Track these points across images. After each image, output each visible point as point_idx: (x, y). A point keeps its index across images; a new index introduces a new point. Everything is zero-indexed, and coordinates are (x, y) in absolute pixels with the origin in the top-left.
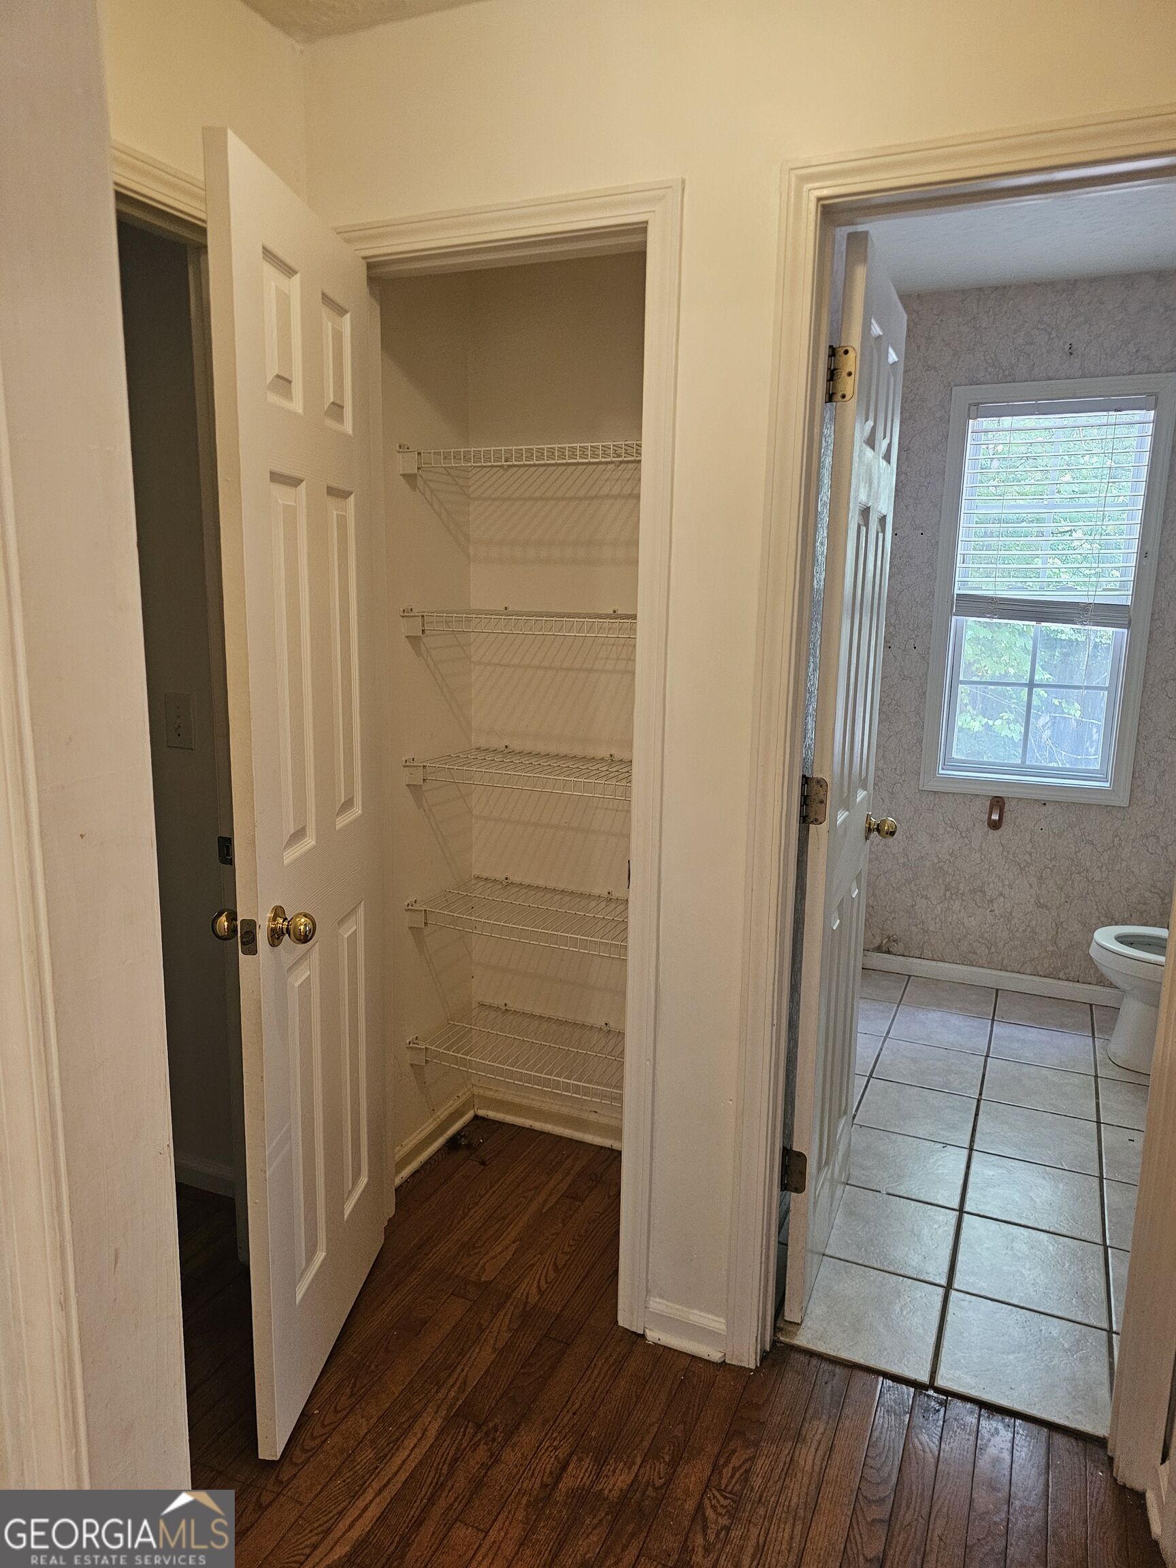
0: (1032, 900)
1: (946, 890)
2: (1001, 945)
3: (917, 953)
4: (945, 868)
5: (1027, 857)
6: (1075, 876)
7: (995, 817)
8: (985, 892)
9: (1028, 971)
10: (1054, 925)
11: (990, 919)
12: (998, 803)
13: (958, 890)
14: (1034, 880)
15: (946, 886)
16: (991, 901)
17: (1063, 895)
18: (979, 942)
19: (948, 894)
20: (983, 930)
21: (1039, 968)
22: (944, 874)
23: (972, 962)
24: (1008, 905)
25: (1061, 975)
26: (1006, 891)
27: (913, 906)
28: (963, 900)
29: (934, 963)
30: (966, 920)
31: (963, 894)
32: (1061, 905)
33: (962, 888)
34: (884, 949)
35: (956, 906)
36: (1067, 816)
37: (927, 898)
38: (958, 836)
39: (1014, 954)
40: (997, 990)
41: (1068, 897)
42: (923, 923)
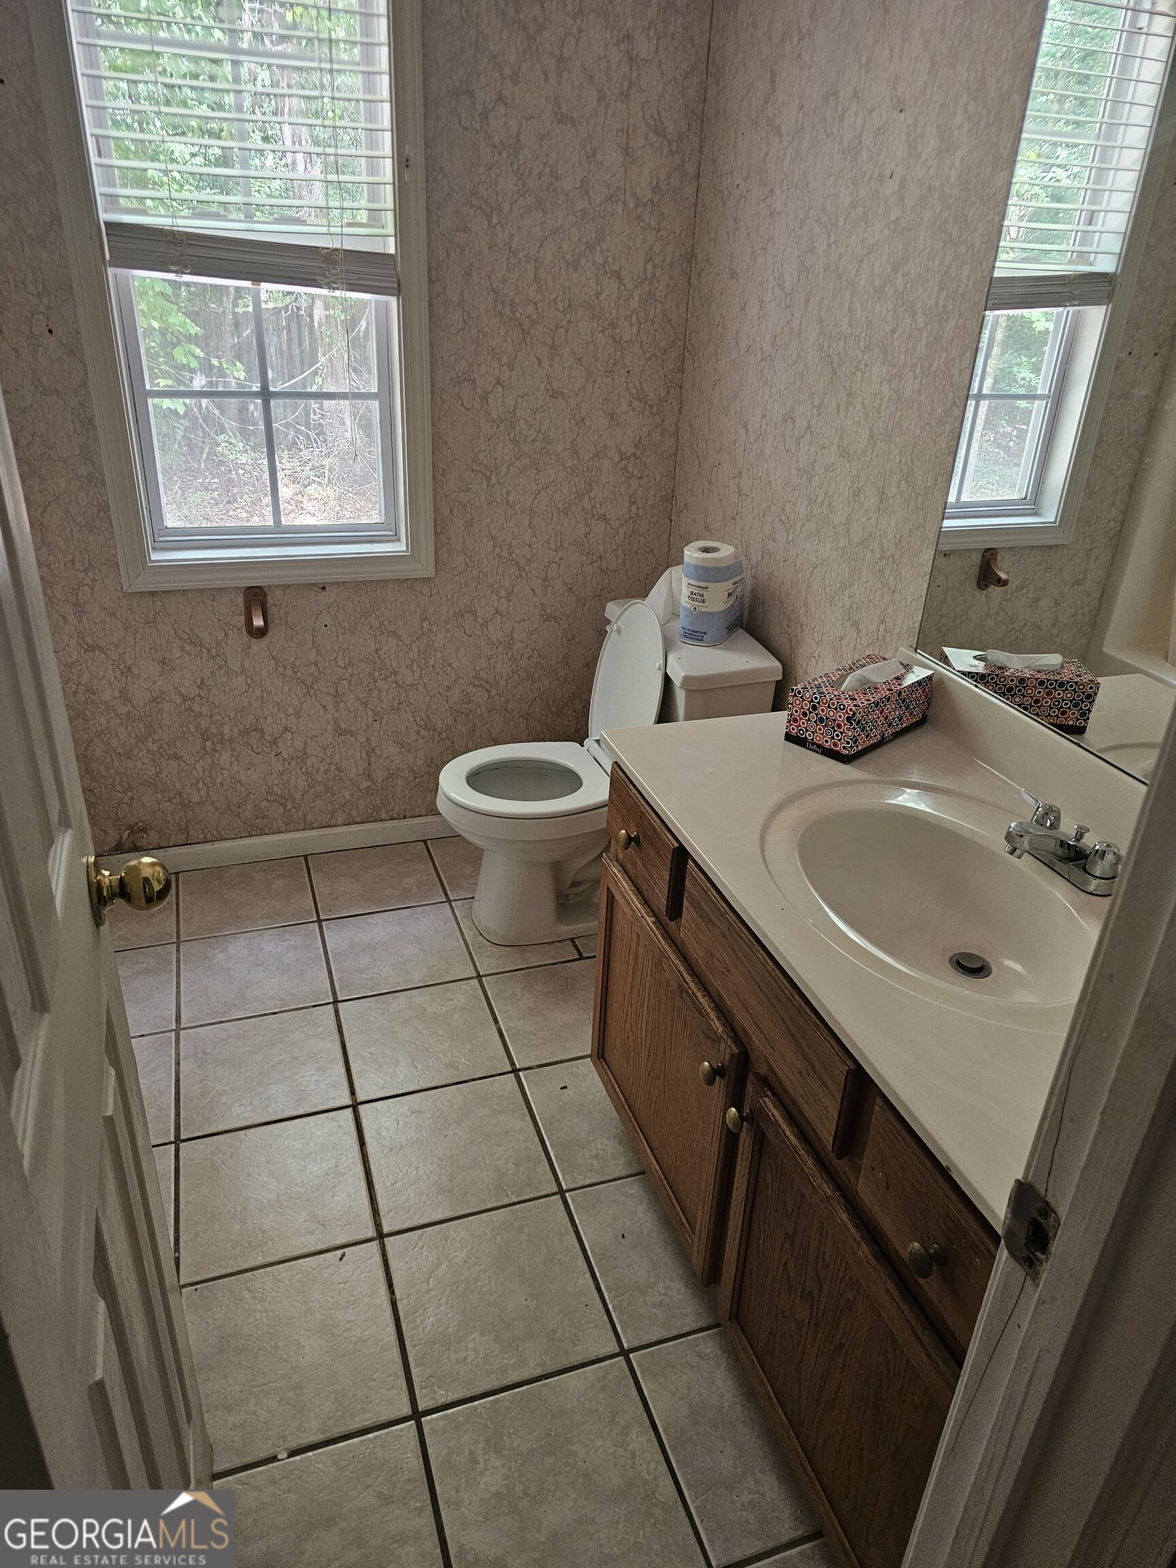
0: (330, 728)
1: (205, 740)
2: (298, 797)
3: (181, 838)
4: (196, 708)
5: (312, 669)
6: (380, 684)
7: (258, 622)
8: (262, 730)
9: (340, 821)
10: (364, 756)
11: (277, 765)
12: (256, 597)
13: (223, 735)
14: (328, 700)
15: (202, 735)
16: (274, 741)
17: (370, 713)
18: (268, 801)
19: (208, 744)
20: (270, 784)
21: (354, 813)
22: (196, 718)
23: (263, 829)
24: (299, 743)
25: (383, 815)
26: (293, 723)
27: (157, 774)
28: (233, 750)
29: (208, 846)
30: (243, 777)
31: (231, 740)
32: (368, 727)
33: (226, 730)
34: (126, 847)
35: (225, 757)
36: (357, 602)
37: (176, 757)
38: (205, 656)
39: (318, 803)
40: (306, 857)
41: (375, 713)
42: (180, 794)
